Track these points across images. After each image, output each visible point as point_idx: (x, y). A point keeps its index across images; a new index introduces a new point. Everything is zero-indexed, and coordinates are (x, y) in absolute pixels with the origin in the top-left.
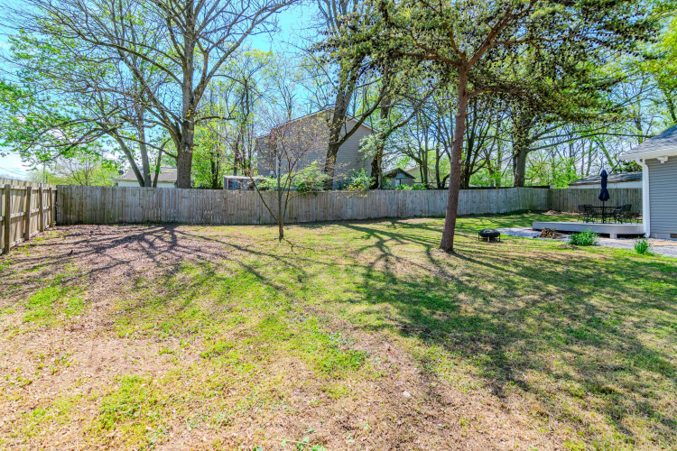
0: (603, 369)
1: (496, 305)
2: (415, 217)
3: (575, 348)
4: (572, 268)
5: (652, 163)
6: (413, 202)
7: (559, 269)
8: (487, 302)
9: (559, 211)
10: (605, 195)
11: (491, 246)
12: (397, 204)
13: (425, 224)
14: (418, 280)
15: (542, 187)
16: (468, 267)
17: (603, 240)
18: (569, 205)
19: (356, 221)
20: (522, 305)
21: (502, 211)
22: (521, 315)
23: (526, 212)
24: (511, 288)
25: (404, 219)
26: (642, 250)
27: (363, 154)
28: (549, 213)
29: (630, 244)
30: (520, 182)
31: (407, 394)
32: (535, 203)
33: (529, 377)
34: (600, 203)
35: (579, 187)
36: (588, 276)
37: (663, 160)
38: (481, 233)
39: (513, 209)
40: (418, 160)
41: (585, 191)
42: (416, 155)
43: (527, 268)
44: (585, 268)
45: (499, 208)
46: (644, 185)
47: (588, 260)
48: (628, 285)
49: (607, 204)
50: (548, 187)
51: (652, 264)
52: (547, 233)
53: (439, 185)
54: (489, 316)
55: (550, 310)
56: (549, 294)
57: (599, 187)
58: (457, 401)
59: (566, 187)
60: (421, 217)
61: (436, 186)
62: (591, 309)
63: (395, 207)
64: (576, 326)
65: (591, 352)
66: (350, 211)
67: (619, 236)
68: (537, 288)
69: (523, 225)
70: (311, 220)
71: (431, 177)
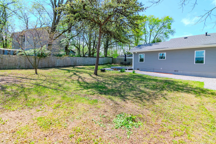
0: (138, 94)
1: (114, 86)
2: (79, 65)
3: (132, 92)
4: (124, 77)
5: (134, 53)
6: (78, 61)
7: (121, 77)
8: (112, 86)
9: (115, 64)
10: (125, 60)
11: (104, 73)
12: (74, 61)
13: (83, 68)
14: (94, 83)
15: (111, 57)
16: (103, 79)
17: (126, 71)
18: (117, 62)
19: (60, 67)
20: (119, 85)
21: (102, 64)
22: (120, 87)
23: (108, 64)
24: (115, 82)
25: (76, 66)
26: (134, 72)
27: (62, 44)
28: (113, 64)
29: (131, 71)
30: (106, 56)
31: (111, 104)
32: (110, 62)
33: (128, 97)
34: (124, 62)
35: (119, 58)
36: (127, 79)
37: (136, 53)
38: (101, 70)
39: (105, 63)
40: (77, 47)
41: (120, 59)
42: (76, 46)
43: (116, 78)
44: (126, 77)
45: (101, 63)
46: (133, 58)
47: (125, 75)
48: (134, 80)
49: (126, 62)
50: (112, 57)
51: (136, 75)
52: (115, 69)
53: (84, 55)
54: (114, 88)
55: (124, 86)
56: (123, 83)
57: (124, 58)
58: (120, 103)
59: (116, 58)
60: (81, 65)
61: (82, 56)
62: (131, 85)
63: (73, 62)
64: (130, 88)
65: (134, 92)
66: (58, 64)
67: (129, 70)
68: (120, 82)
69: (108, 67)
70: (43, 67)
71: (81, 53)
